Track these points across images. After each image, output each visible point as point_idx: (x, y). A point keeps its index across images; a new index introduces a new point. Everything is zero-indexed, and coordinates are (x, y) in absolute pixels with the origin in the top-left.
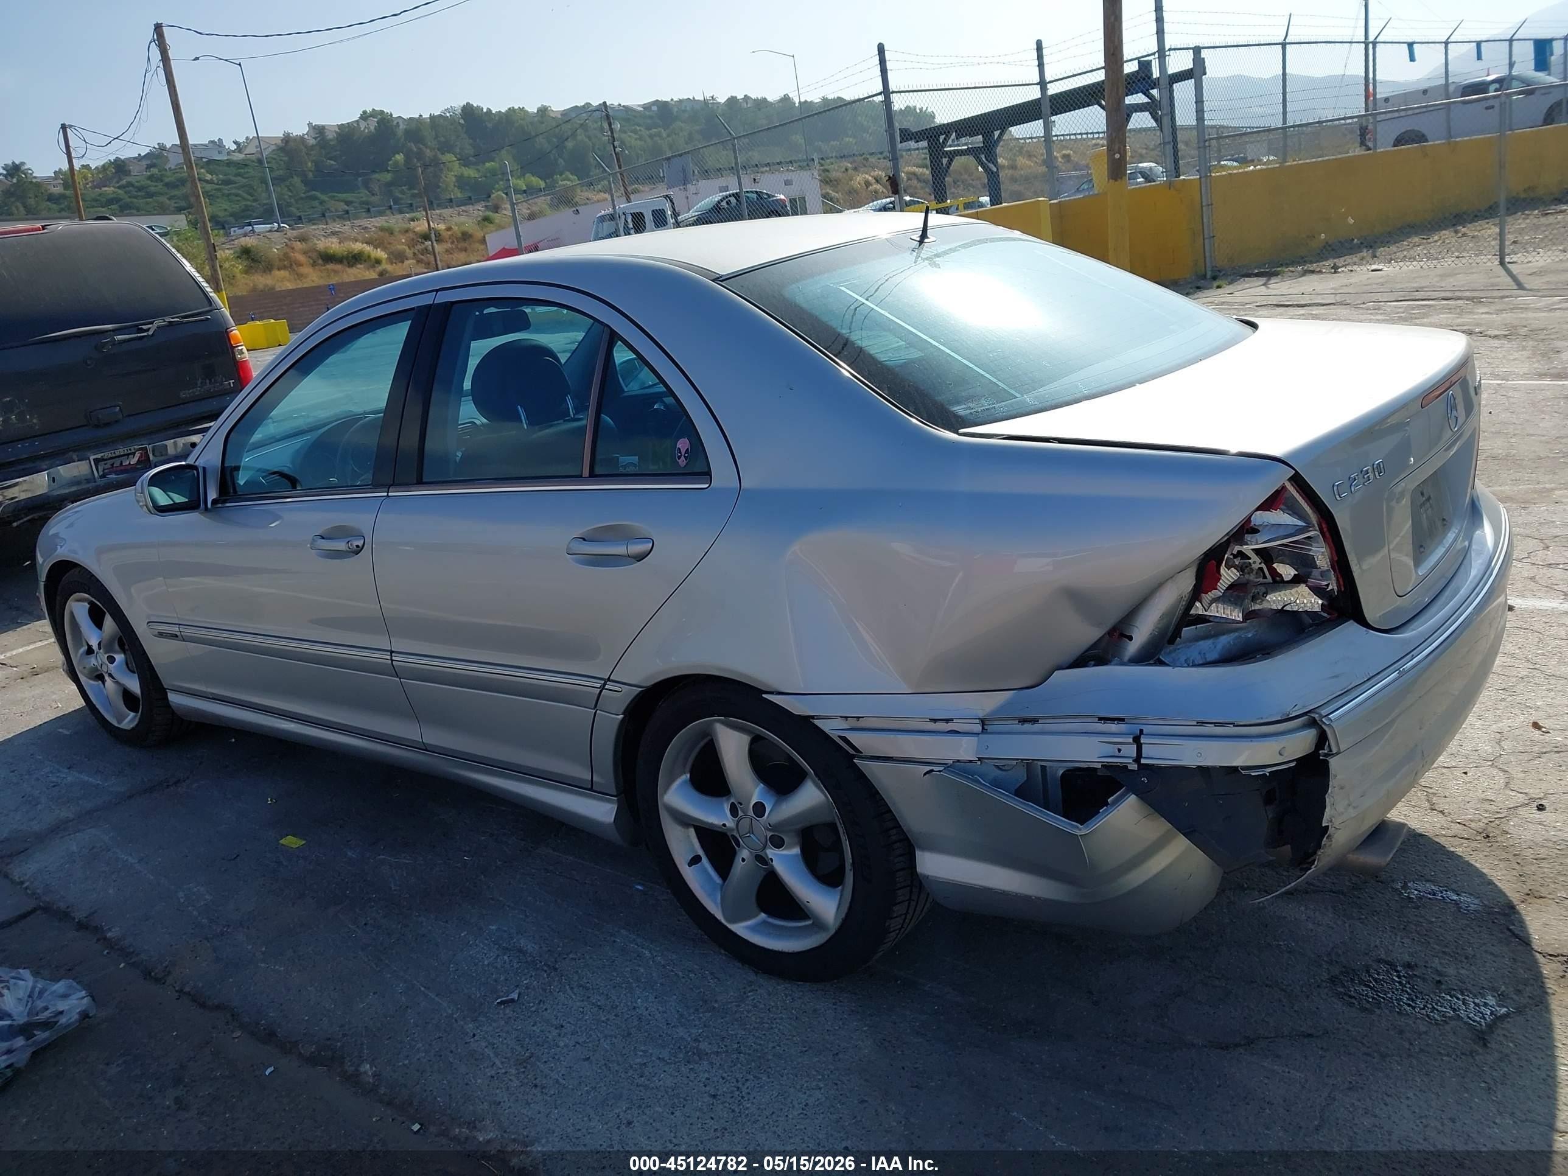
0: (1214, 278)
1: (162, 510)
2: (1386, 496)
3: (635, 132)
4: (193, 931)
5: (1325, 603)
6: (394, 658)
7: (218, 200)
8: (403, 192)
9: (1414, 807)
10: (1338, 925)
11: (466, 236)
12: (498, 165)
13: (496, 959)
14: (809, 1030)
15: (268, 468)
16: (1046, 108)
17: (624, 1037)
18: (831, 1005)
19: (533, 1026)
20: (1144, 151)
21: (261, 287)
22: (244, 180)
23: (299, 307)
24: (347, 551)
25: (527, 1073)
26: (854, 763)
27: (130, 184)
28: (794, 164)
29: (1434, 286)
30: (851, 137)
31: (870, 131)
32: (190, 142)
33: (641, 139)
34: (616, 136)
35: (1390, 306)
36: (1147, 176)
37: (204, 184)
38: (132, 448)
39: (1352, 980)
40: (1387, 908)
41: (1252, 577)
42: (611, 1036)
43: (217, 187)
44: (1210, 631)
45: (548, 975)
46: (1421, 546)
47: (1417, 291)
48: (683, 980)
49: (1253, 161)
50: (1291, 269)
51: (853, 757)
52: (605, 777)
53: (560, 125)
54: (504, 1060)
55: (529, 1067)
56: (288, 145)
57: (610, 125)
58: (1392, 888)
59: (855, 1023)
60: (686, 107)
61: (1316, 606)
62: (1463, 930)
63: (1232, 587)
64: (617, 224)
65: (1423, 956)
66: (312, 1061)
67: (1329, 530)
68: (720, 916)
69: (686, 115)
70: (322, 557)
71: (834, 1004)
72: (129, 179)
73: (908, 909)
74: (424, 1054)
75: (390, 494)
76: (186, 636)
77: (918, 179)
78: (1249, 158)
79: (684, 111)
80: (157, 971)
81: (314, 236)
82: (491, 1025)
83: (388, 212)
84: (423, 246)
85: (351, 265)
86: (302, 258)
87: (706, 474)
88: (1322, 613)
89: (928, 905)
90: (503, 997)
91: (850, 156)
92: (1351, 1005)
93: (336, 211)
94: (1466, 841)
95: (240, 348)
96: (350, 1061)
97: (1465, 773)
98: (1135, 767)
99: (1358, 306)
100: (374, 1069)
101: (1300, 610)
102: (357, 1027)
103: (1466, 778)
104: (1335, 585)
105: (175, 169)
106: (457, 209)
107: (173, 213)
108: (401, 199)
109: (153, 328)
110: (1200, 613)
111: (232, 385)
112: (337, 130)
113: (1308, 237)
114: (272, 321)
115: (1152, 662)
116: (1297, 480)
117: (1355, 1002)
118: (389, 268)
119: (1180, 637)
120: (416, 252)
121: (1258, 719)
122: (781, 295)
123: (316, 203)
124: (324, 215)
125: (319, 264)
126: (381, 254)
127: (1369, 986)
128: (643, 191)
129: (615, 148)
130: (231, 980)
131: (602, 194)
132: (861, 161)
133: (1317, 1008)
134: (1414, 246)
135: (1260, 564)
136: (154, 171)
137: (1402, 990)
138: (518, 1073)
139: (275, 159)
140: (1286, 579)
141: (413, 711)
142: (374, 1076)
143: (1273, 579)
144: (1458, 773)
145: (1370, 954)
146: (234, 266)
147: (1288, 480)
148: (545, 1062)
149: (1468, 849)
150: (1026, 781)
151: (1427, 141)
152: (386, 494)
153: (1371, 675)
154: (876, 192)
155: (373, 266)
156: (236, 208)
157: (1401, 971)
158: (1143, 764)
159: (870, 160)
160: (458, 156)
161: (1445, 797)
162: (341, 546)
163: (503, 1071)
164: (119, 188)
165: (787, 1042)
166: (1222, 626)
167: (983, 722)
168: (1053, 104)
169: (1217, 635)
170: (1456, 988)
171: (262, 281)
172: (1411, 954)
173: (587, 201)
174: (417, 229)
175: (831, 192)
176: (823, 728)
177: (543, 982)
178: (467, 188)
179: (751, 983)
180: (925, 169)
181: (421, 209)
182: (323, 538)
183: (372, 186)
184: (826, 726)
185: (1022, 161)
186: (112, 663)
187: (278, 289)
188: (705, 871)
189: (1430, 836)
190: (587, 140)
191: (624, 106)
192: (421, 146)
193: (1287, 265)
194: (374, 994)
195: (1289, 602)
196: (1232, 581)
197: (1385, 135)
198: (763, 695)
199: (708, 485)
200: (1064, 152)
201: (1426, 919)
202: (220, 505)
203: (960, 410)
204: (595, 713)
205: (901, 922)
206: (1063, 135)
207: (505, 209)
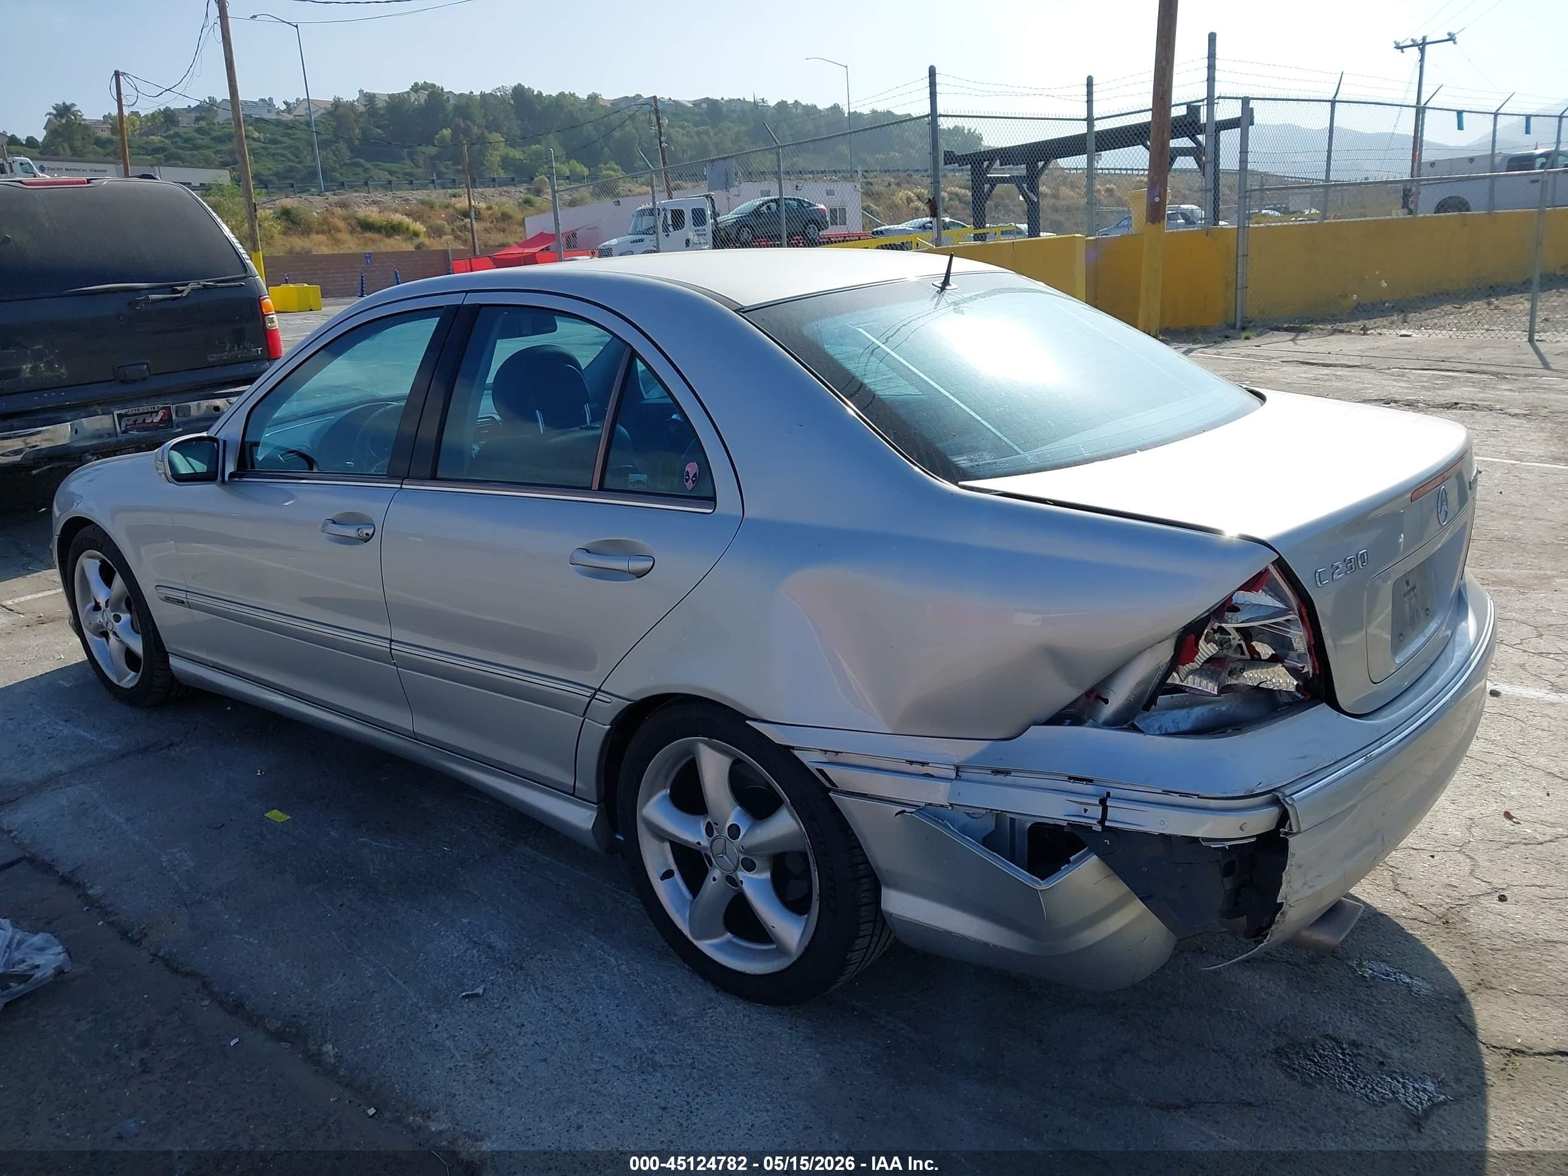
0: (1244, 329)
1: (179, 478)
2: (1367, 586)
3: (683, 128)
4: (172, 896)
5: (1301, 683)
6: (392, 647)
7: (263, 158)
8: (447, 167)
9: (1378, 885)
10: (1289, 996)
11: (505, 217)
12: (544, 148)
13: (465, 952)
14: (763, 1052)
15: (287, 447)
16: (1091, 144)
17: (582, 1041)
18: (786, 1030)
19: (495, 1022)
20: (1187, 192)
21: (298, 249)
22: (291, 142)
23: (334, 273)
24: (356, 538)
25: (484, 1068)
26: (830, 796)
27: (177, 135)
28: (838, 174)
29: (1460, 357)
30: (897, 152)
31: (917, 147)
32: (240, 99)
33: (688, 135)
34: (663, 130)
35: (1414, 374)
36: (1189, 219)
37: (252, 142)
38: (156, 407)
39: (1297, 1053)
40: (1340, 984)
41: (1230, 653)
42: (569, 1040)
43: (263, 145)
44: (1186, 701)
45: (515, 973)
46: (1401, 635)
47: (1443, 361)
48: (646, 991)
49: (1294, 212)
50: (1320, 326)
51: (829, 790)
52: (588, 783)
53: (609, 115)
54: (463, 1053)
55: (487, 1062)
56: (338, 110)
57: (658, 119)
58: (1347, 965)
59: (808, 1050)
60: (735, 107)
61: (1291, 687)
62: (1411, 1014)
63: (1210, 660)
64: (656, 222)
65: (1370, 1036)
66: (278, 1036)
67: (1308, 615)
68: (686, 932)
69: (735, 115)
70: (331, 540)
71: (790, 1029)
72: (176, 130)
73: (870, 944)
74: (386, 1040)
75: (403, 486)
76: (192, 603)
77: (960, 201)
78: (1291, 209)
79: (734, 111)
80: (134, 932)
81: (354, 203)
82: (453, 1017)
83: (431, 185)
84: (462, 223)
85: (389, 235)
86: (341, 224)
87: (711, 499)
88: (1296, 693)
89: (890, 941)
90: (467, 990)
91: (894, 171)
92: (1293, 1077)
93: (379, 180)
94: (1425, 925)
95: (271, 316)
96: (314, 1040)
97: (1433, 856)
98: (1099, 828)
99: (1383, 371)
100: (336, 1050)
101: (1276, 688)
102: (323, 1007)
103: (1433, 861)
104: (1310, 667)
105: (223, 124)
106: (499, 189)
107: (218, 167)
108: (445, 174)
109: (187, 290)
110: (1177, 683)
111: (260, 353)
112: (387, 99)
113: (1340, 296)
114: (306, 285)
115: (1125, 726)
116: (1281, 564)
117: (1297, 1074)
118: (426, 241)
119: (1155, 705)
120: (455, 228)
121: (1223, 793)
122: (800, 332)
123: (360, 170)
124: (366, 184)
125: (357, 231)
126: (419, 227)
127: (1313, 1061)
128: (685, 188)
129: (661, 143)
130: (205, 948)
131: (644, 187)
132: (905, 177)
133: (1260, 1078)
134: (1446, 314)
135: (1239, 640)
136: (203, 123)
137: (1345, 1067)
138: (476, 1068)
139: (323, 123)
140: (1263, 658)
141: (407, 700)
142: (336, 1057)
143: (1251, 655)
144: (1425, 856)
145: (1318, 1029)
146: (272, 226)
147: (1272, 563)
148: (503, 1059)
149: (1426, 934)
150: (994, 830)
151: (1468, 210)
152: (399, 486)
153: (1338, 758)
154: (917, 209)
155: (411, 239)
156: (281, 168)
157: (1346, 1049)
158: (1108, 827)
159: (914, 176)
160: (505, 136)
161: (1410, 878)
162: (351, 532)
163: (462, 1064)
164: (166, 137)
165: (741, 1062)
166: (1197, 698)
167: (958, 768)
168: (1098, 141)
169: (1192, 706)
170: (1398, 1071)
171: (299, 243)
172: (1357, 1033)
173: (630, 193)
174: (458, 206)
175: (872, 205)
176: (802, 759)
177: (509, 979)
178: (511, 168)
179: (711, 1000)
180: (967, 191)
181: (464, 185)
182: (334, 523)
183: (417, 158)
184: (805, 758)
185: (1065, 191)
186: (118, 622)
187: (314, 253)
188: (677, 886)
189: (1391, 917)
190: (634, 131)
191: (674, 101)
192: (469, 123)
193: (1317, 322)
194: (344, 975)
195: (1265, 680)
196: (1211, 655)
197: (1427, 201)
198: (747, 722)
199: (712, 511)
200: (1108, 186)
201: (1376, 999)
202: (237, 479)
203: (962, 461)
204: (584, 721)
205: (863, 955)
206: (1108, 169)
207: (547, 193)
